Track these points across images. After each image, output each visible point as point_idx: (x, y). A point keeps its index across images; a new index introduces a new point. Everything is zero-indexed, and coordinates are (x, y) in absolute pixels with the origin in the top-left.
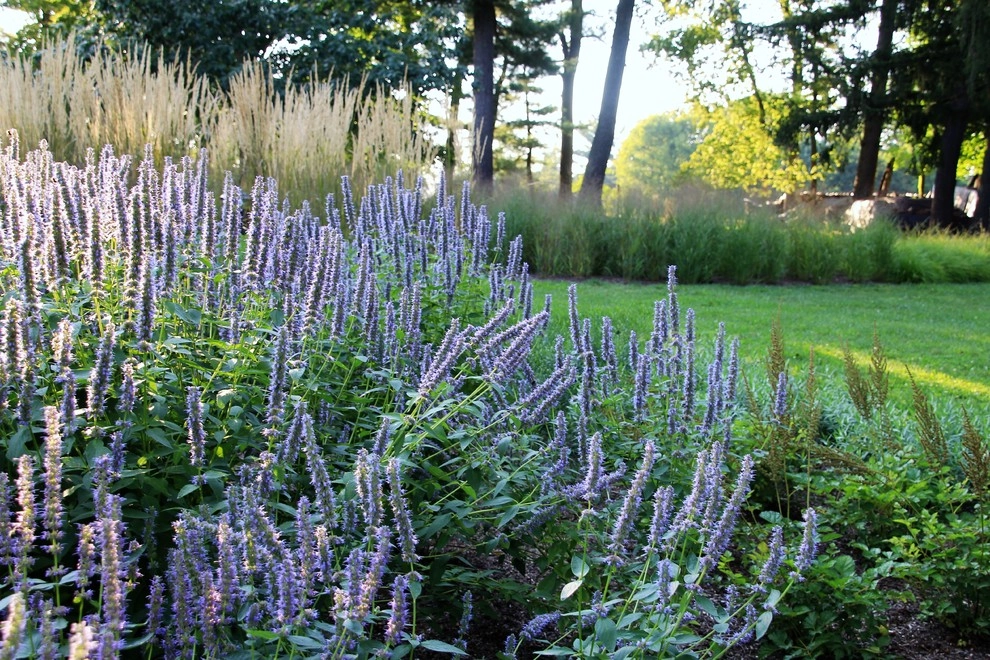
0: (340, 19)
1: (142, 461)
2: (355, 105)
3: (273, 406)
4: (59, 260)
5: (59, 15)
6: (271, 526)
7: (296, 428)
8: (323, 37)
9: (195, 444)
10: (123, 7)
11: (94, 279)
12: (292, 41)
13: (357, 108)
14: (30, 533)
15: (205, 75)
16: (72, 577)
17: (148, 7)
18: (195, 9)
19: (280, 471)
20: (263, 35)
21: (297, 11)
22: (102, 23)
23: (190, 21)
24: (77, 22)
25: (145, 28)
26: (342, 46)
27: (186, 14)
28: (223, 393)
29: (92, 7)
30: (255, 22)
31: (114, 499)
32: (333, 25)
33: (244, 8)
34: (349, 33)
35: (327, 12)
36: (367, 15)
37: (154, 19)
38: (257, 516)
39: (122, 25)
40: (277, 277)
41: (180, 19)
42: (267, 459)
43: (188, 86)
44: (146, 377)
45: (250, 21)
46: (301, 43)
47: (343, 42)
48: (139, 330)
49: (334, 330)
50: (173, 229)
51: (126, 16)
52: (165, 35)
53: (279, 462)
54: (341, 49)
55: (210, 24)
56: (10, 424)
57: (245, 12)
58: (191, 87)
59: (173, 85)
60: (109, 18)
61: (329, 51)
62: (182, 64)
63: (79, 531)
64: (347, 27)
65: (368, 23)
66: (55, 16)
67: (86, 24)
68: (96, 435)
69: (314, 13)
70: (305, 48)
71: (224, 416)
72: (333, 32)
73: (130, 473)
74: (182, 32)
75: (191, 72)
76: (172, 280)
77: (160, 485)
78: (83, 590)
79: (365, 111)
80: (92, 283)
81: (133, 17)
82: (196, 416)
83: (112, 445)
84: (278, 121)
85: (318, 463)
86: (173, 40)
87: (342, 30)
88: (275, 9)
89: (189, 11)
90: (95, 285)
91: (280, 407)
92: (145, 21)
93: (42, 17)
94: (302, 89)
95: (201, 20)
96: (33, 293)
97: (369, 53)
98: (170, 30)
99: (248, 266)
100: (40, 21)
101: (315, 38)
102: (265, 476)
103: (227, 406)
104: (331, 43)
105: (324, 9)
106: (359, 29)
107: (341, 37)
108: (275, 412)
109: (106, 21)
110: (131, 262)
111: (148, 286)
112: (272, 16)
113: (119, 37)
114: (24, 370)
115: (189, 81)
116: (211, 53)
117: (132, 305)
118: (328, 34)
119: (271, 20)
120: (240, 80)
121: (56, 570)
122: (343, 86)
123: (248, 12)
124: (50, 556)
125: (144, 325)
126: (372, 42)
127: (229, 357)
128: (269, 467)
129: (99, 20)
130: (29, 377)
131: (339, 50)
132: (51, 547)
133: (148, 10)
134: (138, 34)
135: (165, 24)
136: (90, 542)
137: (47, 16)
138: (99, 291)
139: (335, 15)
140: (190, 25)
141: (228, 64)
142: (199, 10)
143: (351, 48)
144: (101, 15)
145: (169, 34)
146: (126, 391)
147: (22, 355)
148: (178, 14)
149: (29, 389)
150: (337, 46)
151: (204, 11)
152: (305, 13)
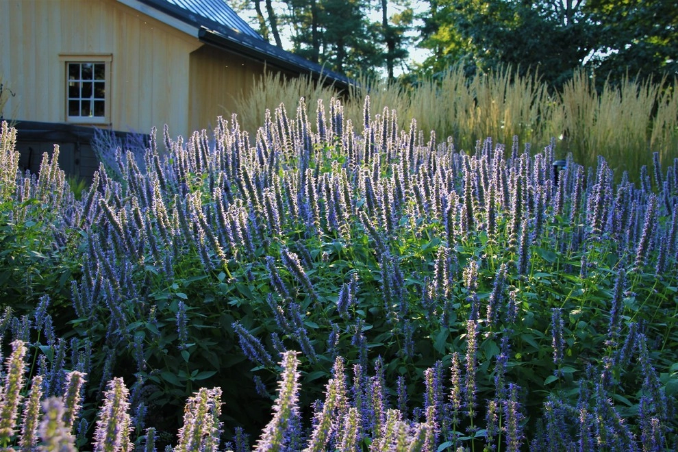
0: (642, 32)
1: (518, 356)
2: (656, 96)
3: (612, 325)
4: (469, 221)
5: (448, 49)
6: (617, 414)
7: (629, 341)
8: (628, 46)
9: (557, 348)
10: (489, 40)
11: (489, 233)
12: (604, 51)
13: (658, 98)
14: (457, 403)
15: (546, 83)
16: (481, 433)
17: (505, 38)
18: (536, 36)
19: (617, 371)
20: (582, 49)
21: (609, 30)
22: (475, 51)
23: (532, 45)
24: (460, 53)
25: (502, 52)
26: (643, 51)
27: (530, 40)
28: (575, 312)
29: (470, 42)
30: (578, 41)
31: (513, 386)
32: (636, 37)
33: (571, 32)
34: (648, 41)
35: (631, 28)
36: (663, 26)
37: (509, 46)
38: (607, 405)
39: (487, 51)
40: (614, 232)
41: (526, 44)
42: (608, 362)
43: (535, 91)
44: (522, 299)
45: (574, 40)
46: (610, 51)
47: (644, 48)
48: (518, 268)
49: (657, 270)
50: (543, 199)
51: (490, 46)
52: (515, 55)
53: (616, 365)
54: (642, 54)
55: (546, 46)
56: (437, 326)
57: (571, 34)
58: (536, 92)
59: (524, 92)
60: (480, 48)
61: (633, 55)
62: (531, 77)
63: (487, 405)
64: (646, 36)
65: (664, 32)
66: (446, 51)
67: (465, 53)
68: (491, 338)
69: (622, 30)
70: (613, 54)
71: (573, 328)
72: (636, 42)
73: (512, 364)
74: (527, 53)
75: (537, 81)
76: (540, 233)
77: (529, 373)
78: (489, 444)
79: (664, 100)
80: (488, 235)
81: (495, 46)
82: (558, 329)
83: (502, 345)
84: (595, 110)
85: (650, 370)
86: (520, 58)
87: (642, 39)
88: (593, 30)
89: (532, 38)
90: (490, 237)
91: (618, 326)
92: (502, 48)
93: (438, 51)
94: (615, 88)
95: (540, 43)
96: (453, 242)
97: (664, 55)
98: (518, 52)
99: (594, 224)
100: (437, 54)
101: (622, 47)
102: (607, 374)
103: (576, 322)
104: (634, 50)
105: (630, 26)
106: (656, 37)
107: (642, 45)
108: (614, 330)
109: (478, 50)
110: (514, 222)
111: (526, 239)
112: (590, 35)
113: (485, 60)
114: (446, 292)
115: (535, 87)
116: (545, 65)
117: (513, 250)
118: (632, 43)
119: (590, 38)
120: (571, 84)
121: (472, 428)
122: (647, 83)
123: (573, 34)
124: (468, 418)
125: (523, 264)
126: (667, 46)
127: (579, 287)
128: (610, 368)
129: (474, 50)
130: (449, 296)
131: (640, 54)
132: (470, 413)
133: (505, 40)
134: (497, 57)
135: (516, 48)
136: (494, 413)
137: (441, 50)
138: (493, 240)
139: (638, 29)
140: (533, 47)
141: (557, 72)
142: (539, 37)
143: (649, 52)
144: (474, 47)
145: (518, 55)
146: (510, 308)
147: (446, 282)
148: (525, 41)
149: (449, 305)
150: (638, 52)
151: (543, 37)
152: (615, 31)
